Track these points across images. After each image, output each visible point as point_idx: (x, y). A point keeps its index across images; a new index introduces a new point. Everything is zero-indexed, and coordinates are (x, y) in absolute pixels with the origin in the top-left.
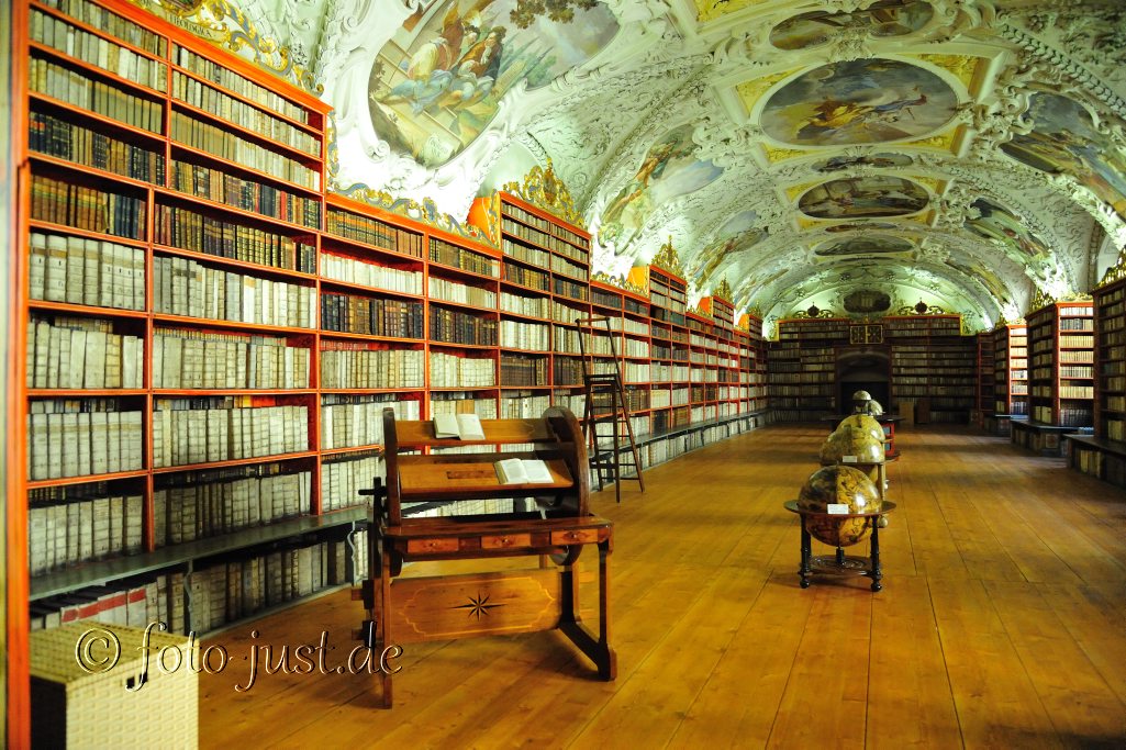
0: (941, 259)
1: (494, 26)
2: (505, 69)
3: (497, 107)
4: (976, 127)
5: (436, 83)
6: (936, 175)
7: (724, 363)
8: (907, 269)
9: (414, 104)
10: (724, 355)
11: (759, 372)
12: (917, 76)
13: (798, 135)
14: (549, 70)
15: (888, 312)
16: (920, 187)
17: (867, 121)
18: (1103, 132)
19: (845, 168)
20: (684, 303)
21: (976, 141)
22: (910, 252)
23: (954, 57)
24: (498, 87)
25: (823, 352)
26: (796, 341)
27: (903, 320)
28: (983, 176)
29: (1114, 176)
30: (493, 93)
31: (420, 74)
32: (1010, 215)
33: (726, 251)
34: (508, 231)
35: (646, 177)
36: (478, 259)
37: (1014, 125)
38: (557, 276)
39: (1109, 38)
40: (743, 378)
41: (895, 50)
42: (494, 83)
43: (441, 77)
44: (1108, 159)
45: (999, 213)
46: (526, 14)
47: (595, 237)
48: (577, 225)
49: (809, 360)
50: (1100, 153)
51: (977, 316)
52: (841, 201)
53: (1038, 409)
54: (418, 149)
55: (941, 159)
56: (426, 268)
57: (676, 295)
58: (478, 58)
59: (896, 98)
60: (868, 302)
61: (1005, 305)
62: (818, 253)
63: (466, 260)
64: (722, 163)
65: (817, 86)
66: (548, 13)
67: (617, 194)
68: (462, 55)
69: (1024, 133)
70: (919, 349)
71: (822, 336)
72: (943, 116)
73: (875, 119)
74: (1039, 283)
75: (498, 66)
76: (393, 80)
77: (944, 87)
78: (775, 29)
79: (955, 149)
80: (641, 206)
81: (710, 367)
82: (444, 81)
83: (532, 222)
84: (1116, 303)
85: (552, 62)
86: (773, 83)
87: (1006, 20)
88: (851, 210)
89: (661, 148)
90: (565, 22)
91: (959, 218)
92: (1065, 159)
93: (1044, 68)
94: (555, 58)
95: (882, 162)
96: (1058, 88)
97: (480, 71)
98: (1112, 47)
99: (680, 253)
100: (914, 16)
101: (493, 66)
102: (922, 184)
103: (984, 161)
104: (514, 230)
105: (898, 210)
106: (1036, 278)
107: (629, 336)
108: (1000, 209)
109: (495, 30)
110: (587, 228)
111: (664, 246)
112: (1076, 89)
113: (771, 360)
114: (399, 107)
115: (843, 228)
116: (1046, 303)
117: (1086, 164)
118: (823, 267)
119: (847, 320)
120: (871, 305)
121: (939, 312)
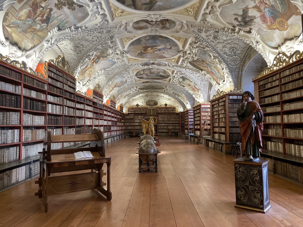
0: (171, 92)
1: (49, 7)
2: (52, 22)
3: (48, 34)
4: (183, 57)
5: (27, 23)
6: (173, 69)
7: (113, 119)
8: (162, 95)
9: (19, 29)
10: (113, 117)
11: (122, 122)
12: (170, 41)
13: (137, 55)
14: (66, 25)
15: (157, 105)
16: (168, 72)
17: (156, 52)
18: (214, 61)
19: (149, 65)
20: (102, 101)
21: (183, 60)
22: (164, 90)
23: (180, 37)
24: (48, 27)
25: (140, 117)
26: (133, 113)
27: (161, 108)
28: (184, 70)
29: (215, 72)
30: (47, 29)
31: (22, 19)
32: (190, 81)
33: (115, 87)
34: (50, 75)
35: (93, 63)
36: (40, 83)
37: (193, 57)
38: (65, 91)
39: (216, 37)
40: (118, 124)
41: (165, 33)
42: (47, 26)
43: (29, 21)
44: (214, 67)
45: (187, 80)
46: (60, 5)
47: (77, 80)
48: (72, 75)
49: (136, 119)
50: (213, 66)
51: (180, 107)
52: (147, 74)
53: (196, 131)
54: (19, 45)
55: (174, 65)
56: (22, 85)
57: (100, 99)
58: (42, 17)
59: (164, 47)
60: (152, 103)
61: (187, 104)
62: (139, 89)
63: (36, 83)
64: (116, 60)
65: (144, 41)
66: (67, 6)
67: (84, 67)
68: (37, 15)
69: (195, 59)
70: (165, 116)
71: (140, 112)
72: (175, 53)
73: (158, 52)
74: (196, 99)
75: (49, 21)
76: (12, 19)
77: (176, 45)
78: (134, 23)
79: (177, 62)
80: (91, 71)
81: (109, 121)
82: (30, 22)
83: (58, 73)
84: (216, 104)
85: (67, 22)
86: (132, 39)
87: (193, 29)
88: (149, 77)
89: (99, 54)
90: (72, 10)
91: (177, 81)
92: (204, 67)
93: (201, 43)
94: (68, 21)
95: (159, 65)
96: (204, 48)
97: (43, 21)
98: (217, 39)
99: (101, 86)
100: (171, 25)
101: (47, 20)
102: (168, 71)
103: (185, 66)
104: (52, 75)
105: (162, 78)
106: (195, 98)
107: (87, 110)
108: (188, 79)
109: (49, 9)
110: (75, 77)
111: (97, 84)
112: (208, 49)
113: (125, 119)
114: (13, 29)
115: (147, 82)
116: (198, 104)
117: (209, 69)
118: (141, 93)
119: (147, 108)
120: (153, 104)
121: (170, 106)
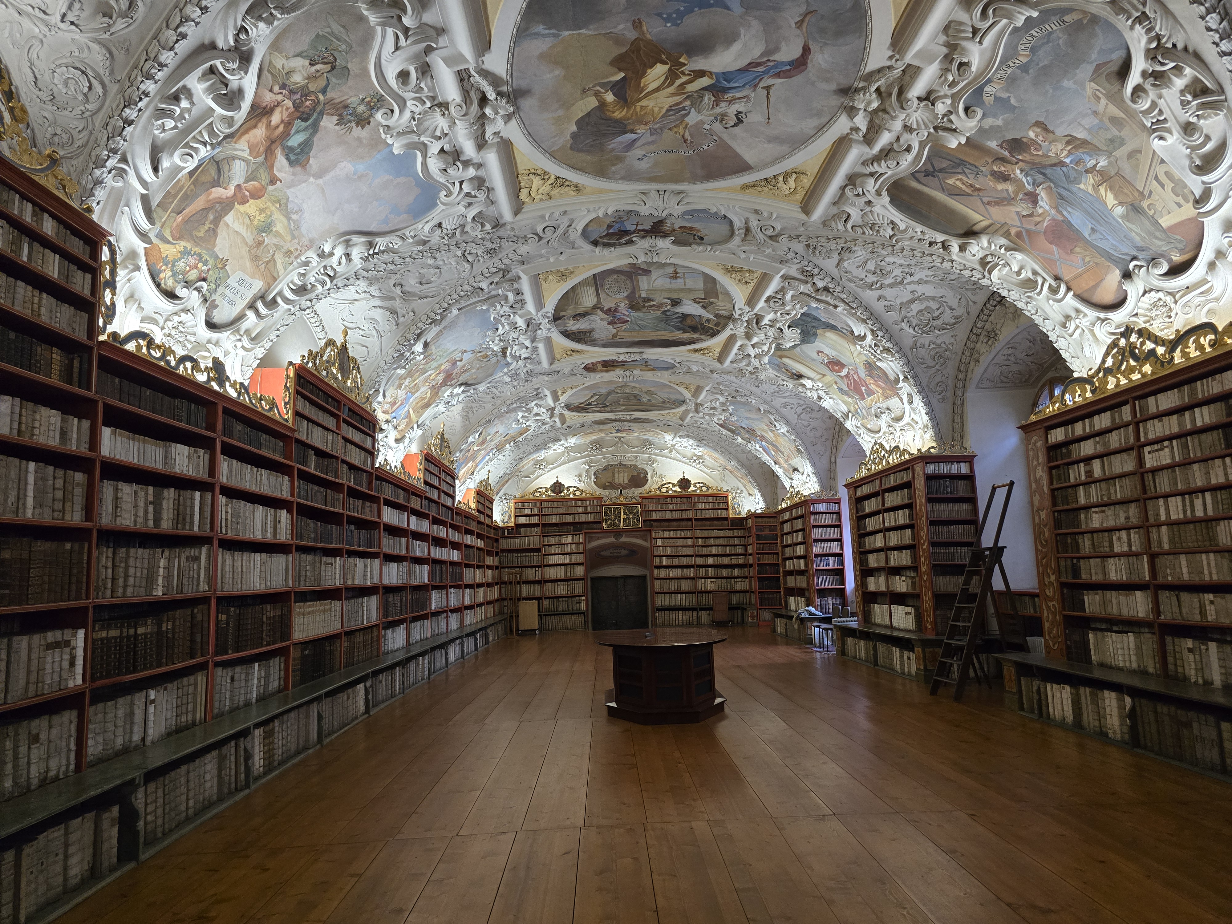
0: (717, 420)
7: (439, 553)
8: (668, 438)
10: (439, 542)
11: (489, 567)
15: (646, 487)
20: (371, 453)
21: (854, 177)
25: (569, 539)
26: (536, 525)
27: (663, 499)
35: (270, 151)
37: (943, 125)
40: (468, 576)
49: (553, 550)
51: (745, 493)
60: (623, 478)
61: (796, 476)
64: (434, 169)
69: (951, 146)
70: (682, 534)
71: (569, 519)
74: (864, 438)
79: (810, 200)
80: (265, 228)
81: (418, 561)
91: (766, 348)
102: (733, 285)
111: (330, 343)
113: (503, 551)
118: (572, 431)
119: (599, 499)
120: (626, 481)
121: (704, 489)
